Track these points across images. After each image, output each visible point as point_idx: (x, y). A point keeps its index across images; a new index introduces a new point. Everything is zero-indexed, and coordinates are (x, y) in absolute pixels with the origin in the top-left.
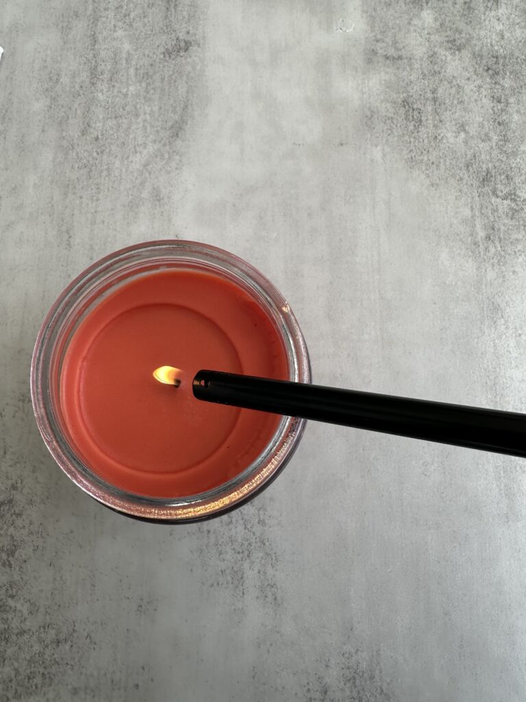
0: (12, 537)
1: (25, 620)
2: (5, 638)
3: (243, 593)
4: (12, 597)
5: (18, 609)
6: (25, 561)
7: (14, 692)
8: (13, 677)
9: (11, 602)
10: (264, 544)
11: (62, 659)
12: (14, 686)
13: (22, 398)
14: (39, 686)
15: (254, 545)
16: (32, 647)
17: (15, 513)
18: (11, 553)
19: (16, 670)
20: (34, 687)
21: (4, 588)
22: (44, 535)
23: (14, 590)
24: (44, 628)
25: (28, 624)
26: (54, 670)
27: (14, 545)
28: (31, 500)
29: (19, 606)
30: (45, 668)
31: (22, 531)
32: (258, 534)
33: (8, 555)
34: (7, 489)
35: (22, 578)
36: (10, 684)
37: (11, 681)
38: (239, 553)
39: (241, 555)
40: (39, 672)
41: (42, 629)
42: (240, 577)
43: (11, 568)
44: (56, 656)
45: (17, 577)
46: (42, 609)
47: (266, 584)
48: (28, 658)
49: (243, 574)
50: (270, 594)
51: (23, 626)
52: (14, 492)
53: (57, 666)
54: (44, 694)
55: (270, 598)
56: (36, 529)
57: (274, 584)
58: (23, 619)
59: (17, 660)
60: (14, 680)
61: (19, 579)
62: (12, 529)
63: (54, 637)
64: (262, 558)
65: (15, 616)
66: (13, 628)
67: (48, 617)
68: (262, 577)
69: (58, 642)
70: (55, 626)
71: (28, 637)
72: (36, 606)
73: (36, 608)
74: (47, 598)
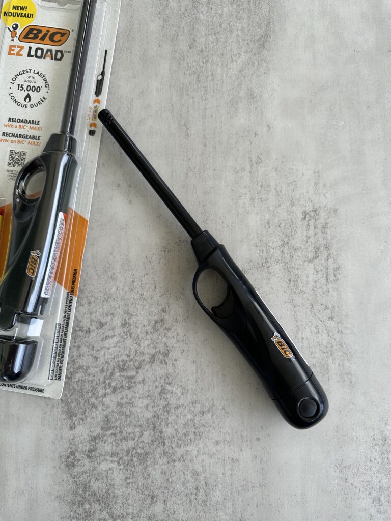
0: (165, 344)
1: (179, 399)
2: (167, 410)
3: (329, 379)
4: (169, 384)
5: (174, 392)
6: (176, 360)
7: (176, 443)
8: (174, 434)
9: (169, 387)
10: (342, 347)
11: (207, 423)
12: (175, 440)
13: (163, 249)
14: (192, 440)
15: (335, 347)
16: (185, 416)
17: (166, 329)
18: (166, 355)
19: (177, 431)
20: (189, 441)
21: (163, 378)
22: (187, 342)
23: (170, 379)
24: (193, 403)
25: (181, 402)
26: (202, 429)
27: (167, 350)
28: (177, 319)
29: (174, 390)
30: (195, 429)
31: (172, 340)
32: (337, 340)
33: (164, 356)
34: (159, 312)
35: (175, 371)
36: (173, 439)
37: (173, 437)
38: (325, 352)
39: (326, 354)
40: (192, 432)
41: (191, 404)
43: (166, 365)
44: (202, 421)
45: (171, 370)
46: (190, 391)
47: (344, 373)
48: (184, 422)
49: (328, 366)
50: (347, 379)
51: (179, 403)
52: (164, 314)
53: (203, 427)
54: (197, 445)
55: (347, 382)
56: (182, 339)
57: (350, 373)
58: (178, 398)
59: (176, 424)
60: (176, 437)
61: (173, 371)
62: (165, 339)
63: (200, 409)
64: (341, 356)
65: (172, 396)
66: (171, 404)
67: (194, 396)
68: (341, 368)
69: (203, 412)
70: (200, 402)
71: (182, 409)
72: (186, 389)
73: (186, 391)
74: (193, 384)
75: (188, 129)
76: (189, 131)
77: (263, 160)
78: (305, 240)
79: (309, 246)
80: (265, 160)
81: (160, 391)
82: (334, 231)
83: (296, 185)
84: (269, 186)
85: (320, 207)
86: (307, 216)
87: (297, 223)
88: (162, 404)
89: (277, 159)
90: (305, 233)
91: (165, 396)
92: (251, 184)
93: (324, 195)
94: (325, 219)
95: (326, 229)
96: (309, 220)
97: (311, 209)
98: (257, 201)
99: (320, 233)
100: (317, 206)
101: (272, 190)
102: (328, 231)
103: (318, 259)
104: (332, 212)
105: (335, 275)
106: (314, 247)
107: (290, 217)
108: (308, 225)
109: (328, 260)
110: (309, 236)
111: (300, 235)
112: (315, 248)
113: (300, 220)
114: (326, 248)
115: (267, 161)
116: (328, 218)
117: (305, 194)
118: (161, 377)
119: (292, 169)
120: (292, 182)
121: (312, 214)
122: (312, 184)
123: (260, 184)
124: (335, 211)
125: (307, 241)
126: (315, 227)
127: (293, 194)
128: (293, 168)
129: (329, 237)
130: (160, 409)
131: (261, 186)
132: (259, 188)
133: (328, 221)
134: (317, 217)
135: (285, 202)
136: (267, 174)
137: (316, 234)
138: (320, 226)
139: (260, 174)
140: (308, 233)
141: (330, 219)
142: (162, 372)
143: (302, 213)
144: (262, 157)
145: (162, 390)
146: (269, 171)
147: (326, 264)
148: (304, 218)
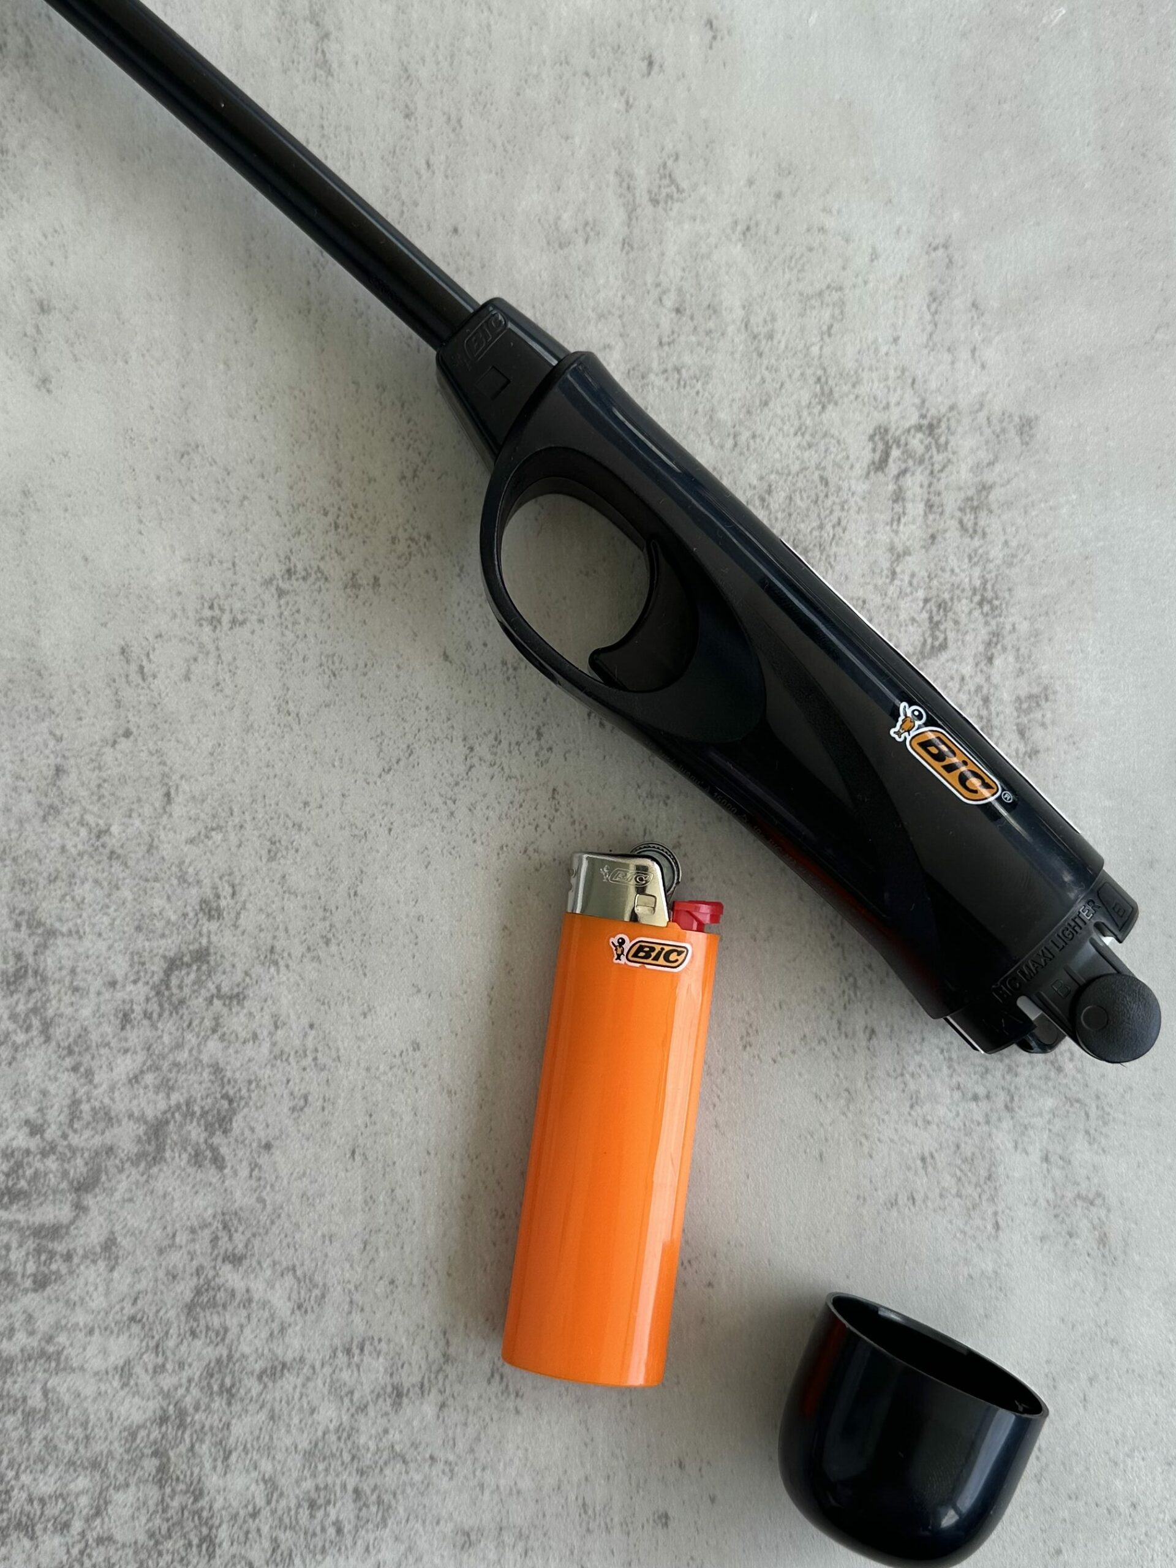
0: (217, 1070)
1: (282, 1330)
2: (222, 1385)
3: (997, 1226)
4: (235, 1260)
5: (256, 1297)
6: (268, 1147)
7: (266, 1544)
8: (260, 1502)
9: (231, 1277)
10: (1060, 1069)
11: (415, 1445)
12: (265, 1529)
13: (207, 613)
14: (347, 1528)
16: (313, 1411)
17: (219, 996)
18: (221, 1122)
19: (271, 1484)
20: (331, 1531)
21: (206, 1234)
22: (322, 1059)
23: (237, 1237)
24: (348, 1351)
25: (293, 1345)
26: (391, 1477)
27: (225, 1096)
28: (272, 950)
29: (258, 1288)
30: (361, 1472)
31: (249, 1050)
33: (209, 1128)
34: (185, 915)
35: (261, 1200)
36: (252, 1525)
37: (254, 1515)
38: (975, 1098)
39: (984, 1105)
40: (344, 1487)
41: (342, 1358)
42: (983, 1173)
43: (221, 1168)
44: (394, 1436)
45: (242, 1197)
46: (336, 1294)
47: (1070, 1195)
48: (304, 1444)
49: (993, 1164)
50: (1084, 1225)
51: (279, 1352)
52: (213, 926)
53: (399, 1466)
54: (367, 1550)
55: (1085, 1238)
56: (297, 1042)
57: (1099, 1195)
58: (275, 1326)
59: (269, 1450)
60: (266, 1512)
61: (250, 1201)
62: (213, 1046)
63: (383, 1379)
64: (1053, 1113)
65: (249, 1317)
66: (244, 1356)
67: (357, 1318)
68: (1057, 1173)
69: (399, 1394)
70: (383, 1346)
71: (299, 1381)
72: (316, 1286)
73: (316, 1292)
74: (349, 1258)
75: (326, 36)
76: (332, 46)
77: (685, 184)
78: (886, 565)
79: (902, 594)
80: (695, 187)
81: (188, 1296)
82: (1019, 521)
83: (842, 303)
84: (713, 309)
85: (952, 408)
86: (895, 453)
87: (845, 485)
88: (200, 1357)
89: (751, 183)
90: (883, 536)
91: (216, 1321)
92: (630, 300)
93: (974, 351)
94: (977, 469)
95: (983, 514)
96: (904, 472)
97: (914, 419)
98: (659, 381)
99: (953, 534)
100: (938, 405)
101: (731, 329)
102: (992, 524)
103: (944, 656)
104: (1012, 433)
105: (1022, 733)
106: (926, 601)
107: (811, 457)
108: (898, 497)
109: (990, 660)
110: (900, 548)
111: (862, 543)
112: (932, 605)
113: (859, 469)
114: (981, 604)
115: (703, 190)
116: (991, 464)
117: (884, 349)
118: (193, 1231)
119: (822, 230)
120: (821, 294)
121: (917, 442)
122: (919, 298)
123: (670, 301)
124: (1026, 426)
125: (894, 573)
126: (929, 506)
127: (827, 351)
128: (830, 223)
129: (997, 553)
130: (190, 1381)
131: (678, 311)
132: (666, 319)
133: (989, 477)
134: (939, 458)
135: (788, 386)
136: (704, 249)
137: (933, 537)
138: (951, 501)
139: (671, 250)
140: (896, 532)
141: (998, 467)
142: (200, 1202)
143: (871, 438)
144: (680, 170)
145: (198, 1292)
146: (712, 240)
147: (980, 679)
148: (880, 465)
